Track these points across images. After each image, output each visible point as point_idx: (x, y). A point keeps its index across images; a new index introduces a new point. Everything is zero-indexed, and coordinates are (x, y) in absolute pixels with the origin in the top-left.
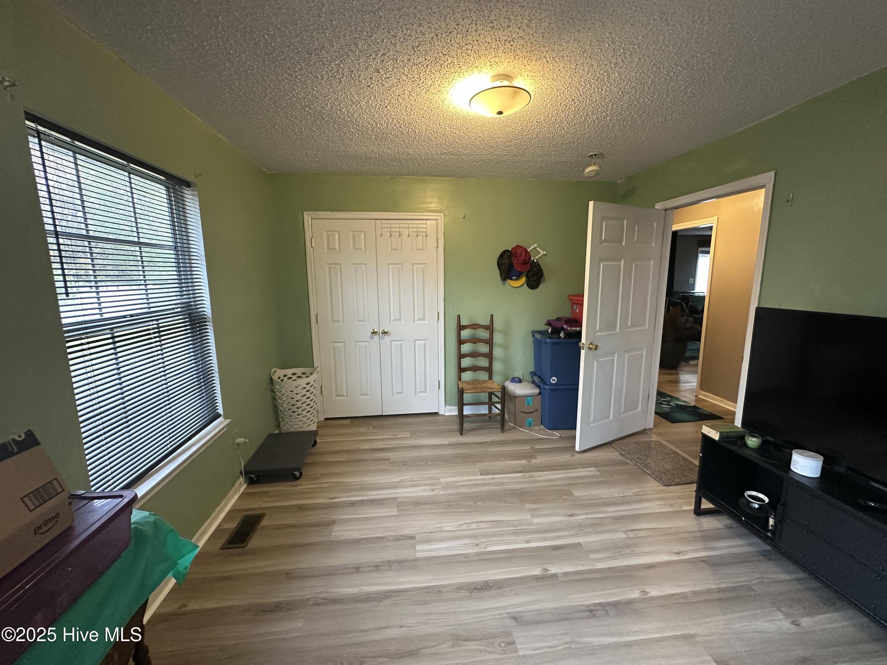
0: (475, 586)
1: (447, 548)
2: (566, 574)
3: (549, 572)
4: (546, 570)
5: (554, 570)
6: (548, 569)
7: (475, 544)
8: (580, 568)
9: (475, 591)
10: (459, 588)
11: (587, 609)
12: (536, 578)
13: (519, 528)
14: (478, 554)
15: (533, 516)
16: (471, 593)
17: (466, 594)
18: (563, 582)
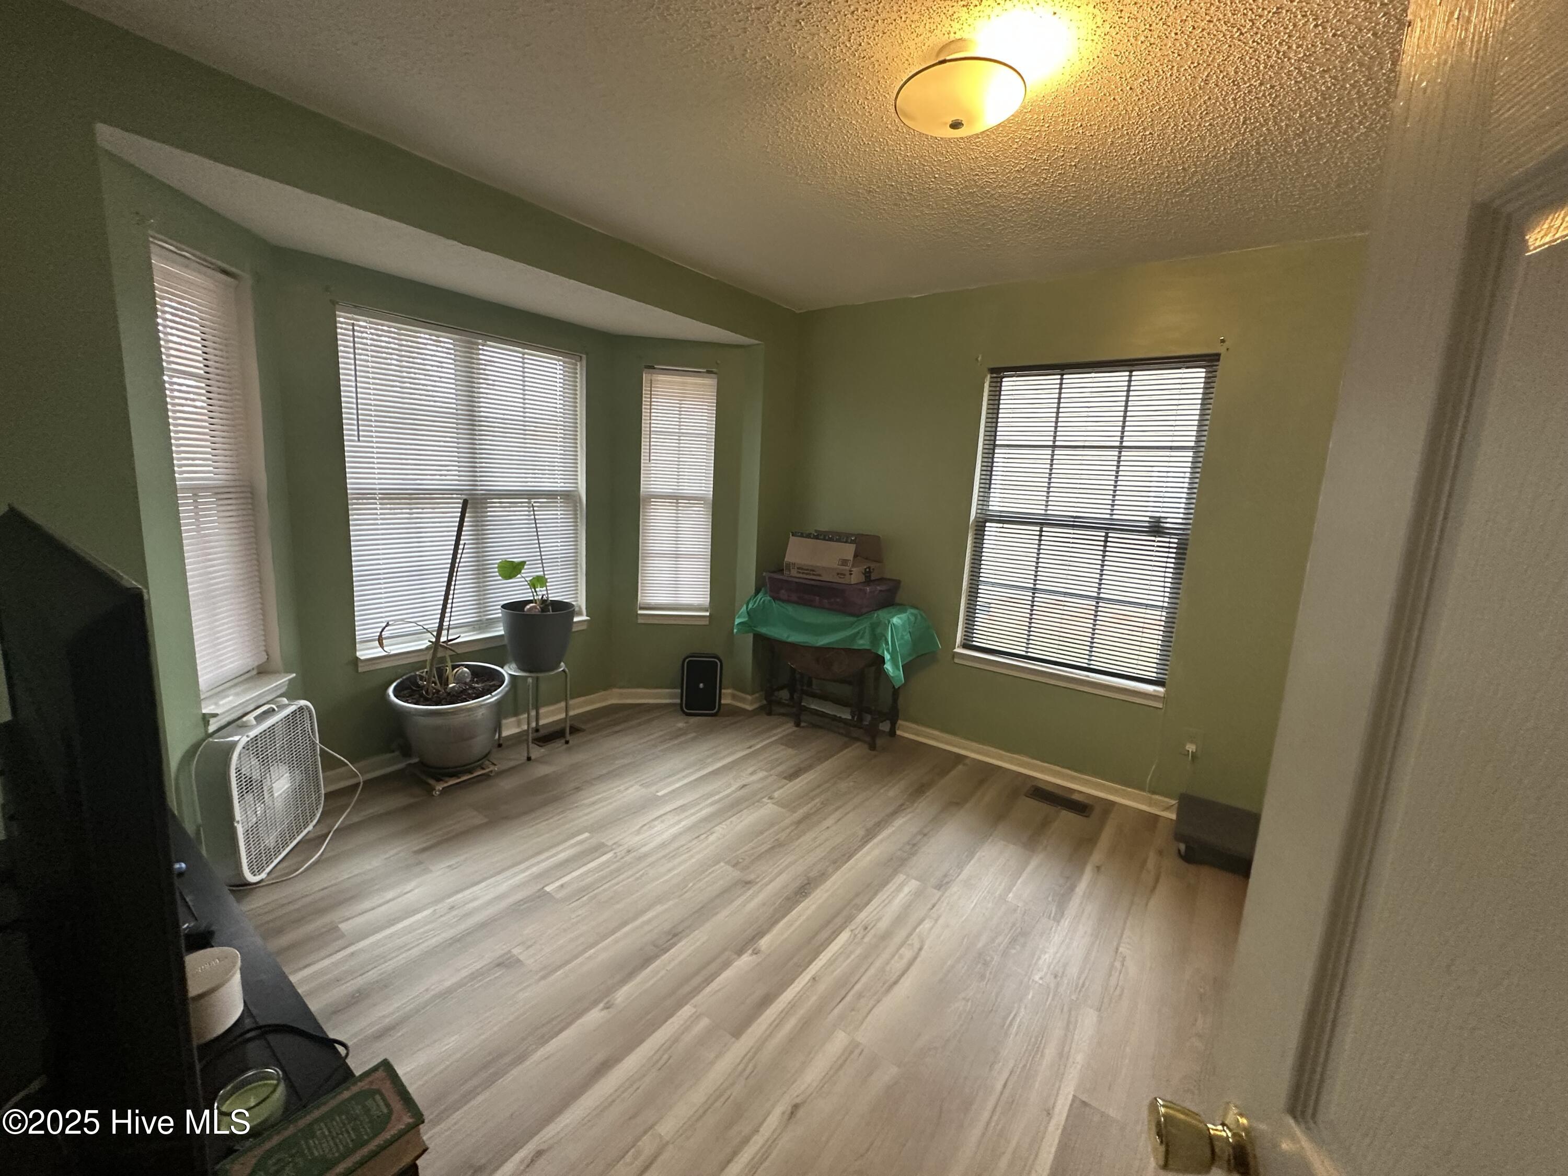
0: (812, 885)
1: (889, 902)
2: (726, 965)
3: (750, 951)
4: (756, 952)
5: (746, 960)
6: (754, 956)
7: (869, 928)
8: (714, 985)
9: (806, 882)
10: (823, 876)
11: (680, 935)
12: (761, 934)
13: (848, 998)
14: (850, 919)
15: (852, 1049)
16: (808, 879)
17: (811, 875)
18: (725, 950)
